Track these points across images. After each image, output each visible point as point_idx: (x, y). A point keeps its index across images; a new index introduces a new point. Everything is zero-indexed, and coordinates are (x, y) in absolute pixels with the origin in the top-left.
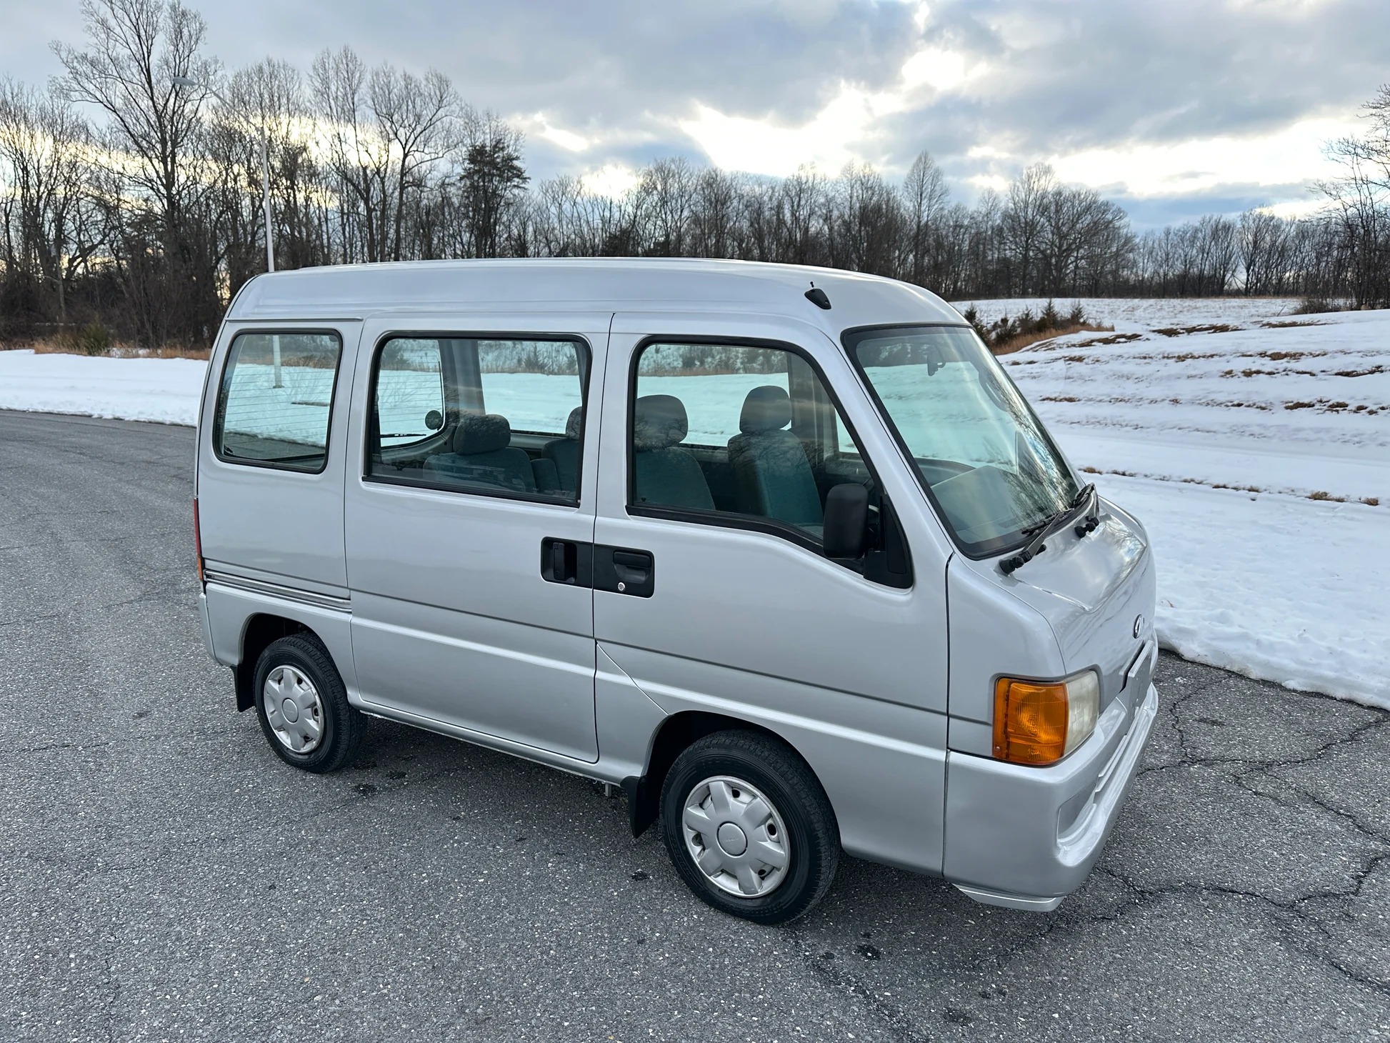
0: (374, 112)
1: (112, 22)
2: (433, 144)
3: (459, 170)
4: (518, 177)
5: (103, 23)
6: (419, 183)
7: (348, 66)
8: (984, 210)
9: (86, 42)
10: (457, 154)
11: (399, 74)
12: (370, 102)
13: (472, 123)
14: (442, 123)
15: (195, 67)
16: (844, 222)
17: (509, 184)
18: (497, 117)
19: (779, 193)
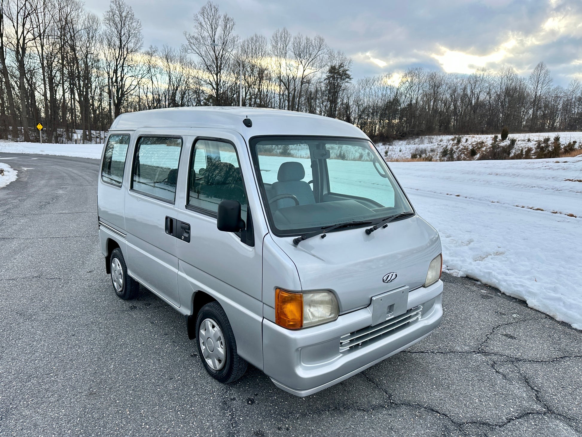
0: (293, 53)
1: (204, 23)
2: (315, 66)
3: (325, 76)
4: (348, 78)
5: (201, 24)
6: (309, 82)
7: (285, 35)
8: (571, 89)
9: (194, 32)
10: (324, 69)
11: (304, 37)
12: (293, 50)
13: (331, 56)
14: (319, 57)
15: (230, 39)
16: (497, 95)
17: (344, 81)
18: (342, 54)
19: (466, 82)
